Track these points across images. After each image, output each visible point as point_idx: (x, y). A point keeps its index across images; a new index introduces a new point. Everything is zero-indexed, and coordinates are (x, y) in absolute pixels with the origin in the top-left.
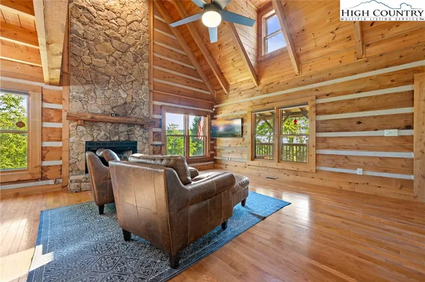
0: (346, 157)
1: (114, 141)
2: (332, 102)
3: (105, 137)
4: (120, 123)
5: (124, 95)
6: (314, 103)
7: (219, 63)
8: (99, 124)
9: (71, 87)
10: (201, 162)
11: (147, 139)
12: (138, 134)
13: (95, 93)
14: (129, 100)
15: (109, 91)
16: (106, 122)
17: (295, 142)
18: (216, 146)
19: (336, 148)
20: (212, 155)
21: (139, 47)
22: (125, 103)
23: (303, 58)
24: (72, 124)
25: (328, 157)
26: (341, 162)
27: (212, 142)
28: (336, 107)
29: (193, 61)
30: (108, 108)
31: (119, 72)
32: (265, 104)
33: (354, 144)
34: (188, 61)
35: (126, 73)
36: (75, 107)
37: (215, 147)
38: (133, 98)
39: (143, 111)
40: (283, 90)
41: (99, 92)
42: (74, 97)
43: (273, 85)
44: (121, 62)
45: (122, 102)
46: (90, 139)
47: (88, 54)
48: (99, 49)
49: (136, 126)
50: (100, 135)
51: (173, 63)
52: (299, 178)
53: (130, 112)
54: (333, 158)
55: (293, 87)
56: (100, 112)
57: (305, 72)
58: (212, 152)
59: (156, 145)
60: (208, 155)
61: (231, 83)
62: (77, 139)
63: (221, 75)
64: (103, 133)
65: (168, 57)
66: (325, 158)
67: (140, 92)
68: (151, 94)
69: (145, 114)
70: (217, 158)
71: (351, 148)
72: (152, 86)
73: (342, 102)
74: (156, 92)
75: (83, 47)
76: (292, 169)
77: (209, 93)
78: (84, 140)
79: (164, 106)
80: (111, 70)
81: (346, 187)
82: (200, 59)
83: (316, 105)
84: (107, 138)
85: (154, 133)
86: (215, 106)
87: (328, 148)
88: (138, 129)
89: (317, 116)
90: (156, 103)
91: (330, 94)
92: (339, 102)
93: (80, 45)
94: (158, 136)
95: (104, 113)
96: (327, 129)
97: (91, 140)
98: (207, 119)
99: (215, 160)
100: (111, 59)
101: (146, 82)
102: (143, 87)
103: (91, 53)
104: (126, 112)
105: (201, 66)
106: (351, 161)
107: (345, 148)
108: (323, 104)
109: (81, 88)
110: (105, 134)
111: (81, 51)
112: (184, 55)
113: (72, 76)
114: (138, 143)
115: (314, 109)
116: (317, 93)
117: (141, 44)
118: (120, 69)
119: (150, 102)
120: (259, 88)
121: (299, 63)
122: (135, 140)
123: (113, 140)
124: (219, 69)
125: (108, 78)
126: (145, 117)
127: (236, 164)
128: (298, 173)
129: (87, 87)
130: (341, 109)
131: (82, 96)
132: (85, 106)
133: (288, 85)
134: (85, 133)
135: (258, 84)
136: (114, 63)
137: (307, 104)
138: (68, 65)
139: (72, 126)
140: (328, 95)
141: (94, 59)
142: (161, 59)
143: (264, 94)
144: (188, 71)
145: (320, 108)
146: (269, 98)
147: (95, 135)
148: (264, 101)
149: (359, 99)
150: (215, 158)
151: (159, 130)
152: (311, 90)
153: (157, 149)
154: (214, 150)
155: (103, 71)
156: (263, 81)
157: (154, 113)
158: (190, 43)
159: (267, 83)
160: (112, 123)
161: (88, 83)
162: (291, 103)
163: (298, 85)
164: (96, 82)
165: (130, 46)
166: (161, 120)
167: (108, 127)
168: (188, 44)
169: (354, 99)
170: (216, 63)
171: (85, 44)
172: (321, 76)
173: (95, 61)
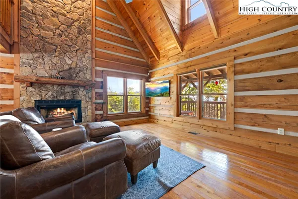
0: (265, 116)
1: (61, 100)
2: (250, 61)
3: (52, 97)
4: (65, 85)
5: (69, 62)
6: (232, 63)
7: (150, 34)
8: (47, 86)
9: (21, 55)
10: (138, 117)
11: (90, 98)
12: (82, 94)
13: (43, 59)
14: (73, 66)
15: (55, 58)
16: (53, 84)
17: (219, 100)
18: (150, 103)
19: (255, 107)
20: (147, 112)
21: (82, 22)
22: (70, 68)
23: (221, 21)
24: (22, 86)
25: (246, 116)
26: (260, 121)
27: (147, 101)
28: (254, 66)
29: (130, 34)
30: (54, 73)
31: (65, 42)
32: (188, 67)
33: (275, 103)
34: (126, 34)
35: (71, 44)
36: (25, 72)
37: (149, 105)
38: (77, 64)
39: (87, 75)
40: (203, 53)
41: (46, 59)
42: (24, 63)
43: (195, 49)
44: (67, 34)
45: (67, 67)
46: (38, 98)
47: (37, 28)
48: (47, 23)
49: (80, 88)
50: (48, 94)
51: (113, 36)
52: (218, 135)
53: (74, 75)
54: (252, 116)
55: (213, 50)
56: (47, 75)
57: (224, 35)
58: (147, 109)
59: (98, 103)
60: (144, 111)
61: (161, 52)
62: (27, 98)
63: (153, 44)
64: (50, 93)
65: (108, 30)
66: (244, 116)
67: (83, 59)
68: (94, 61)
69: (88, 78)
70: (152, 114)
71: (271, 107)
72: (94, 54)
73: (261, 60)
74: (97, 59)
75: (33, 21)
76: (211, 125)
77: (144, 61)
78: (33, 99)
79: (104, 71)
80: (57, 40)
81: (265, 146)
82: (135, 32)
83: (234, 66)
84: (54, 97)
85: (96, 93)
86: (150, 71)
87: (246, 106)
88: (82, 90)
89: (235, 76)
90: (98, 68)
91: (248, 53)
92: (257, 60)
93: (30, 20)
94: (99, 96)
95: (51, 77)
96: (246, 88)
97: (40, 99)
98: (143, 81)
99: (150, 116)
100: (58, 31)
101: (89, 51)
102: (86, 55)
103: (39, 26)
104: (72, 76)
105: (137, 38)
106: (271, 120)
107: (264, 107)
108: (241, 64)
109: (30, 56)
110: (52, 94)
111: (30, 24)
112: (122, 29)
113: (22, 46)
114: (82, 102)
115: (232, 69)
116: (235, 54)
117: (84, 20)
118: (66, 40)
119: (92, 68)
120: (184, 53)
121: (218, 27)
122: (80, 99)
123: (59, 98)
124: (151, 39)
125: (55, 47)
126: (87, 80)
127: (165, 119)
128: (218, 130)
129: (36, 55)
130: (259, 68)
131: (31, 62)
132: (34, 71)
133: (208, 49)
134: (34, 93)
135: (182, 50)
136: (60, 36)
137: (225, 65)
138: (18, 36)
139: (22, 87)
140: (246, 55)
141: (42, 31)
142: (102, 32)
143: (187, 58)
144: (126, 43)
145: (239, 68)
146: (191, 61)
147: (43, 94)
148: (188, 65)
149: (280, 56)
150: (149, 113)
151: (101, 91)
152: (229, 51)
153: (99, 107)
154: (149, 107)
155: (51, 42)
156: (186, 47)
157: (96, 77)
158: (127, 19)
159: (190, 48)
160: (59, 85)
161: (36, 51)
162: (211, 64)
163: (218, 48)
164: (44, 51)
165: (74, 21)
166: (102, 82)
167: (55, 88)
168: (126, 20)
169: (274, 57)
170: (148, 34)
171: (34, 19)
172: (240, 37)
173: (43, 33)
